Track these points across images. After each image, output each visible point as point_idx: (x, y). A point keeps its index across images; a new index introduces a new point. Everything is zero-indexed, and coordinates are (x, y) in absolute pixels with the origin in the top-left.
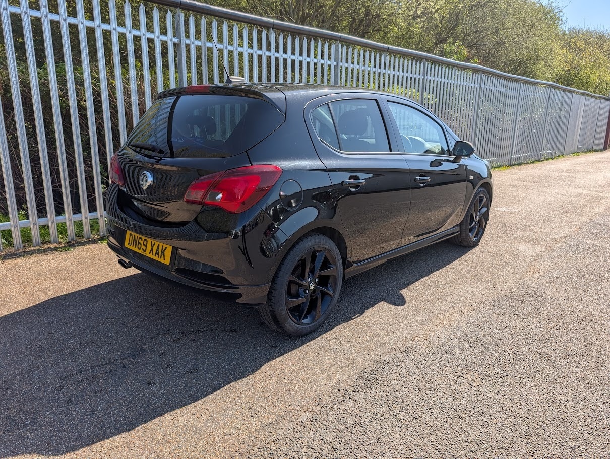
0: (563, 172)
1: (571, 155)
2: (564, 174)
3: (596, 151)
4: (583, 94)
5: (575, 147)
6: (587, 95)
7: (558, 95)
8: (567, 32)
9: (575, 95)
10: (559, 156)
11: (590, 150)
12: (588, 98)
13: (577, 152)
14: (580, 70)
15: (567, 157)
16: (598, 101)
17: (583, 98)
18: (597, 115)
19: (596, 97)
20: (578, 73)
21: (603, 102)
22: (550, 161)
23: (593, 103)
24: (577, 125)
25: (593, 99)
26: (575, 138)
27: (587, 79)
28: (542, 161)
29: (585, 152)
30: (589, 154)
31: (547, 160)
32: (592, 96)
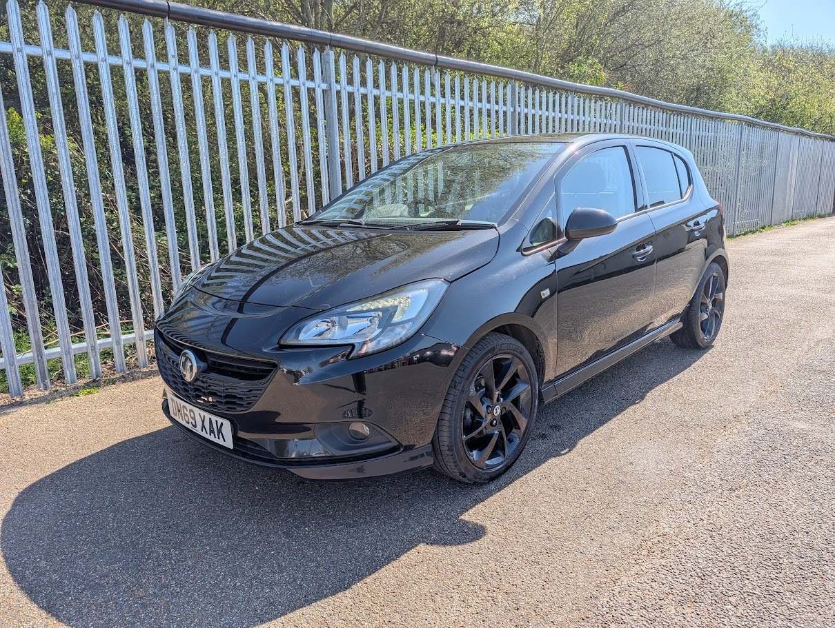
0: (766, 254)
1: (783, 224)
2: (767, 258)
3: (820, 217)
4: (797, 133)
5: (788, 212)
6: (803, 134)
7: (754, 136)
8: (769, 49)
9: (782, 135)
10: (763, 228)
11: (811, 216)
12: (803, 139)
13: (791, 220)
14: (789, 99)
15: (776, 229)
16: (820, 142)
17: (796, 139)
18: (819, 162)
19: (816, 137)
20: (788, 104)
21: (827, 143)
22: (750, 236)
23: (811, 146)
24: (789, 178)
25: (812, 140)
26: (787, 199)
27: (801, 111)
28: (737, 236)
29: (805, 219)
30: (810, 221)
31: (744, 235)
32: (810, 136)
